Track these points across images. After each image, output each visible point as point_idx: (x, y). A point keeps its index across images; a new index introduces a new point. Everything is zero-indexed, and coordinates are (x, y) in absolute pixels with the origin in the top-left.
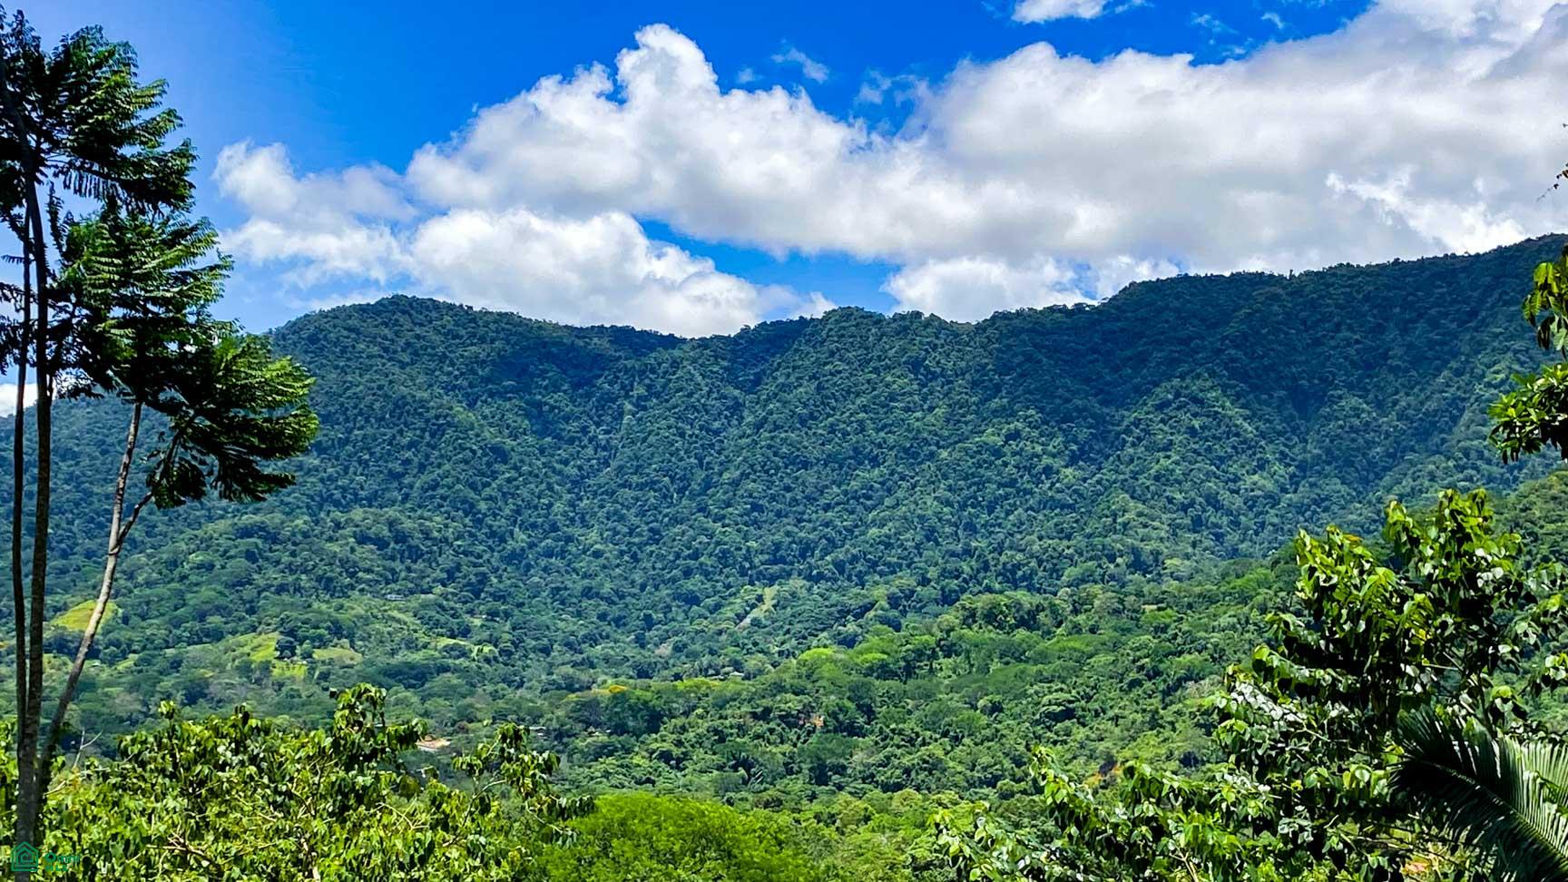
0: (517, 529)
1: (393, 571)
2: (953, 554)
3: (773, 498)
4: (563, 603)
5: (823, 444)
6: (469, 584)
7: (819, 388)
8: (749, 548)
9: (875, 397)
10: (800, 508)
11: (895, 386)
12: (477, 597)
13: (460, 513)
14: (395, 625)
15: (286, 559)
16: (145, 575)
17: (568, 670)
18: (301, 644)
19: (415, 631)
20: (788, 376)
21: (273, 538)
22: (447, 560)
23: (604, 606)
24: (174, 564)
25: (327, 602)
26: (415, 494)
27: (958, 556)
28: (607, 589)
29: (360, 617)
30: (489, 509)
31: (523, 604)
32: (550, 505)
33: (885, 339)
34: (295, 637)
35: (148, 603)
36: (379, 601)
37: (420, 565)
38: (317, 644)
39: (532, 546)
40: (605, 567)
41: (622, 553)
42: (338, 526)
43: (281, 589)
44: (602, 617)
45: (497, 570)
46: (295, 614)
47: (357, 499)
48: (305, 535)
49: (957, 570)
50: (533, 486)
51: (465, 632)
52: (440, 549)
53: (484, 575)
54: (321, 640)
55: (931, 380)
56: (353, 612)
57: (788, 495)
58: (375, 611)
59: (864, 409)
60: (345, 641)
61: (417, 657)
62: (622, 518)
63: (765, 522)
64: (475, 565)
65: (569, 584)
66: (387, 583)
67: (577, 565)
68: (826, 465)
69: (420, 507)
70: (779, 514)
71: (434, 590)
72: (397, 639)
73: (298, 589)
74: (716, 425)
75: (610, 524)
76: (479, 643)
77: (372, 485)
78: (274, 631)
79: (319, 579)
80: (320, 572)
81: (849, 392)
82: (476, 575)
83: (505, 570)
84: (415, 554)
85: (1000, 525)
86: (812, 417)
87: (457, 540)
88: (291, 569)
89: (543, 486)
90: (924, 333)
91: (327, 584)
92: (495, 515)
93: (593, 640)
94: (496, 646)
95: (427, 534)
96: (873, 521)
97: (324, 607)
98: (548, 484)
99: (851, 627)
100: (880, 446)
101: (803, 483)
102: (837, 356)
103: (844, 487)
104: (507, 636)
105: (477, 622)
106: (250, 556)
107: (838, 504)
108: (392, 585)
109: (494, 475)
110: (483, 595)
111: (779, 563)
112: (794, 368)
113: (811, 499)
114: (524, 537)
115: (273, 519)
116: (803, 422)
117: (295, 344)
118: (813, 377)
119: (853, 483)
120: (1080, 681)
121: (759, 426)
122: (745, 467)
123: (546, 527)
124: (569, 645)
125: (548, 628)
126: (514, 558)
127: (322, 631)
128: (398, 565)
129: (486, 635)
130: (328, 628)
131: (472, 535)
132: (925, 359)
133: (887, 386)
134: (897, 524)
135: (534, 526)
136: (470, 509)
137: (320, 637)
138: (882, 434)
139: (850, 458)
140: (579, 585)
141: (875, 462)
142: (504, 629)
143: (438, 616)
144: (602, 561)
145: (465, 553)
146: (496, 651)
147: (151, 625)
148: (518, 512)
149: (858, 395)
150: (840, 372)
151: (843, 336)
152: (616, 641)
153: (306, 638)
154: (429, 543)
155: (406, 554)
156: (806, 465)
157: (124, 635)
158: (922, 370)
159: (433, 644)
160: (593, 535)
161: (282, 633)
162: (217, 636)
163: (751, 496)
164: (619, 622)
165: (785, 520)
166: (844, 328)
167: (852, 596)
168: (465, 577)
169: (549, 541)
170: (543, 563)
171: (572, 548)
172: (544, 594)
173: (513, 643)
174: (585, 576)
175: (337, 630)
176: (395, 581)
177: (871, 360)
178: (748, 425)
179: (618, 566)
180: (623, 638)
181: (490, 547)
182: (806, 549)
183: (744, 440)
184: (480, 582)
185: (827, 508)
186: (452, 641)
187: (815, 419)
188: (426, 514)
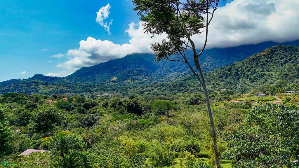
8: (171, 70)
12: (147, 75)
14: (140, 78)
15: (131, 73)
18: (133, 80)
19: (142, 79)
24: (121, 74)
25: (135, 77)
28: (159, 74)
29: (137, 78)
31: (151, 76)
35: (120, 77)
36: (139, 76)
44: (158, 77)
45: (149, 73)
61: (142, 81)
73: (132, 76)
78: (130, 79)
79: (134, 75)
82: (147, 73)
87: (145, 70)
99: (181, 76)
104: (150, 79)
105: (147, 78)
106: (128, 73)
115: (129, 70)
125: (154, 78)
130: (135, 79)
140: (156, 74)
143: (144, 77)
147: (120, 79)
154: (143, 71)
155: (141, 72)
157: (118, 80)
167: (180, 74)
172: (153, 75)
176: (140, 74)
180: (160, 78)
182: (176, 69)
186: (145, 79)
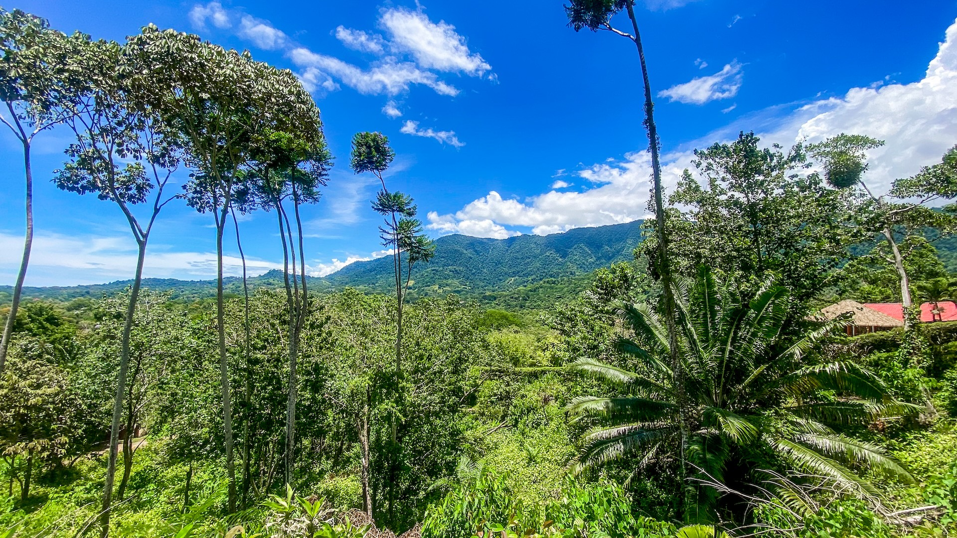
2: (542, 272)
3: (513, 264)
4: (481, 281)
5: (521, 256)
7: (520, 247)
8: (509, 272)
9: (529, 248)
10: (517, 266)
11: (532, 246)
12: (468, 280)
13: (465, 267)
14: (455, 284)
17: (482, 291)
19: (459, 285)
25: (445, 281)
26: (458, 264)
28: (487, 278)
31: (475, 281)
32: (478, 266)
33: (531, 239)
36: (453, 281)
40: (487, 275)
41: (490, 273)
42: (447, 269)
43: (438, 279)
44: (487, 283)
45: (471, 275)
46: (441, 283)
47: (449, 265)
48: (442, 271)
49: (542, 275)
52: (462, 272)
55: (538, 245)
56: (449, 282)
59: (527, 250)
60: (448, 287)
61: (459, 289)
63: (512, 268)
65: (482, 278)
68: (521, 259)
71: (461, 279)
73: (441, 279)
75: (488, 268)
76: (468, 287)
77: (452, 263)
78: (437, 285)
79: (444, 277)
81: (525, 247)
84: (458, 273)
85: (549, 268)
88: (440, 276)
90: (537, 238)
92: (470, 267)
93: (485, 286)
95: (460, 270)
96: (529, 267)
98: (478, 262)
99: (526, 284)
100: (530, 256)
102: (523, 242)
104: (472, 286)
105: (468, 284)
106: (434, 274)
108: (455, 278)
109: (470, 261)
111: (514, 274)
112: (516, 244)
113: (519, 264)
114: (475, 271)
115: (437, 268)
116: (518, 252)
117: (440, 241)
119: (526, 261)
120: (562, 292)
121: (511, 253)
122: (509, 259)
123: (478, 269)
124: (482, 287)
125: (479, 284)
128: (456, 275)
130: (446, 285)
131: (467, 270)
132: (537, 242)
134: (533, 268)
139: (525, 258)
143: (462, 283)
145: (466, 273)
147: (420, 284)
152: (489, 286)
153: (442, 286)
156: (518, 259)
157: (415, 286)
159: (461, 287)
160: (485, 270)
163: (510, 264)
165: (515, 268)
166: (524, 237)
167: (526, 279)
168: (466, 277)
170: (478, 274)
171: (482, 272)
172: (478, 279)
174: (484, 276)
177: (528, 242)
181: (470, 272)
182: (518, 272)
185: (522, 265)
186: (464, 286)
188: (460, 267)
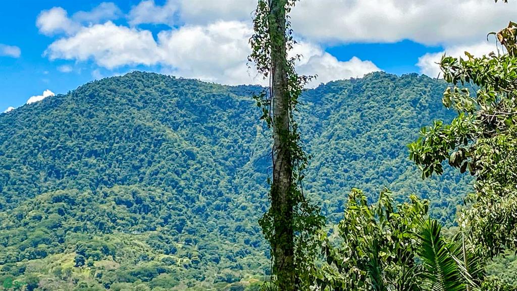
0: (200, 195)
1: (135, 219)
2: (437, 205)
3: (338, 176)
4: (226, 235)
5: (365, 147)
6: (176, 225)
7: (362, 116)
8: (325, 203)
9: (393, 120)
10: (353, 182)
11: (404, 114)
12: (180, 232)
13: (170, 187)
14: (136, 247)
15: (79, 213)
16: (6, 223)
17: (228, 271)
18: (87, 259)
19: (147, 251)
20: (345, 110)
21: (72, 202)
22: (164, 213)
23: (247, 236)
24: (21, 217)
25: (101, 236)
26: (146, 177)
27: (439, 206)
28: (249, 227)
29: (117, 244)
30: (186, 185)
31: (205, 235)
32: (218, 182)
33: (397, 89)
34: (84, 255)
35: (8, 238)
36: (128, 235)
37: (150, 215)
38: (95, 258)
39: (209, 204)
40: (248, 215)
41: (257, 208)
42: (106, 195)
43: (77, 229)
44: (247, 242)
45: (191, 217)
46: (84, 243)
47: (116, 181)
48: (89, 200)
49: (439, 214)
50: (208, 172)
51: (174, 251)
52: (160, 206)
53: (183, 220)
54: (98, 256)
55: (423, 110)
56: (115, 241)
57: (346, 174)
58: (126, 241)
59: (387, 127)
60: (111, 257)
62: (257, 188)
63: (334, 189)
64: (179, 215)
65: (229, 225)
66: (132, 226)
67: (233, 214)
68: (366, 158)
69: (149, 184)
70: (341, 185)
71: (157, 229)
72: (138, 256)
73: (86, 229)
74: (306, 137)
75: (250, 192)
76: (181, 257)
77: (124, 173)
78: (73, 252)
79: (96, 223)
80: (97, 220)
81: (378, 118)
82: (179, 220)
83: (195, 217)
84: (147, 210)
85: (463, 189)
86: (358, 132)
87: (169, 202)
88: (81, 218)
89: (214, 172)
90: (419, 85)
91: (101, 226)
92: (189, 188)
93: (242, 254)
94: (190, 258)
95: (153, 199)
96: (393, 188)
97: (99, 238)
98: (217, 170)
100: (396, 147)
101: (354, 168)
102: (371, 99)
103: (376, 170)
104: (197, 253)
105: (180, 246)
106: (60, 212)
107: (373, 179)
108: (135, 227)
109: (188, 166)
110: (183, 231)
112: (348, 106)
113: (358, 177)
114: (205, 200)
115: (72, 192)
116: (353, 135)
117: (82, 99)
118: (359, 110)
119: (381, 167)
120: (505, 274)
121: (330, 137)
122: (323, 160)
123: (216, 194)
124: (229, 257)
125: (218, 248)
126: (199, 211)
127: (98, 251)
128: (138, 216)
129: (184, 253)
130: (102, 250)
131: (177, 199)
132: (420, 99)
133: (399, 114)
134: (405, 189)
135: (209, 193)
136: (175, 185)
137: (97, 255)
138: (397, 140)
139: (380, 153)
141: (393, 156)
142: (194, 250)
143: (159, 243)
144: (246, 212)
145: (174, 209)
146: (190, 261)
147: (9, 250)
148: (201, 186)
149: (383, 119)
150: (373, 107)
151: (374, 87)
152: (254, 255)
153: (90, 255)
154: (154, 203)
155: (142, 209)
156: (355, 158)
158: (418, 105)
159: (157, 258)
160: (241, 198)
161: (77, 253)
162: (43, 255)
163: (326, 175)
164: (255, 244)
165: (345, 188)
166: (375, 83)
168: (173, 221)
169: (218, 201)
170: (215, 213)
171: (230, 205)
172: (216, 230)
173: (199, 256)
174: (238, 220)
175: (106, 251)
176: (137, 224)
177: (390, 100)
178: (324, 137)
179: (255, 214)
180: (258, 253)
181: (186, 205)
183: (322, 145)
184: (181, 224)
185: (367, 181)
186: (166, 256)
187: (359, 133)
188: (152, 188)
